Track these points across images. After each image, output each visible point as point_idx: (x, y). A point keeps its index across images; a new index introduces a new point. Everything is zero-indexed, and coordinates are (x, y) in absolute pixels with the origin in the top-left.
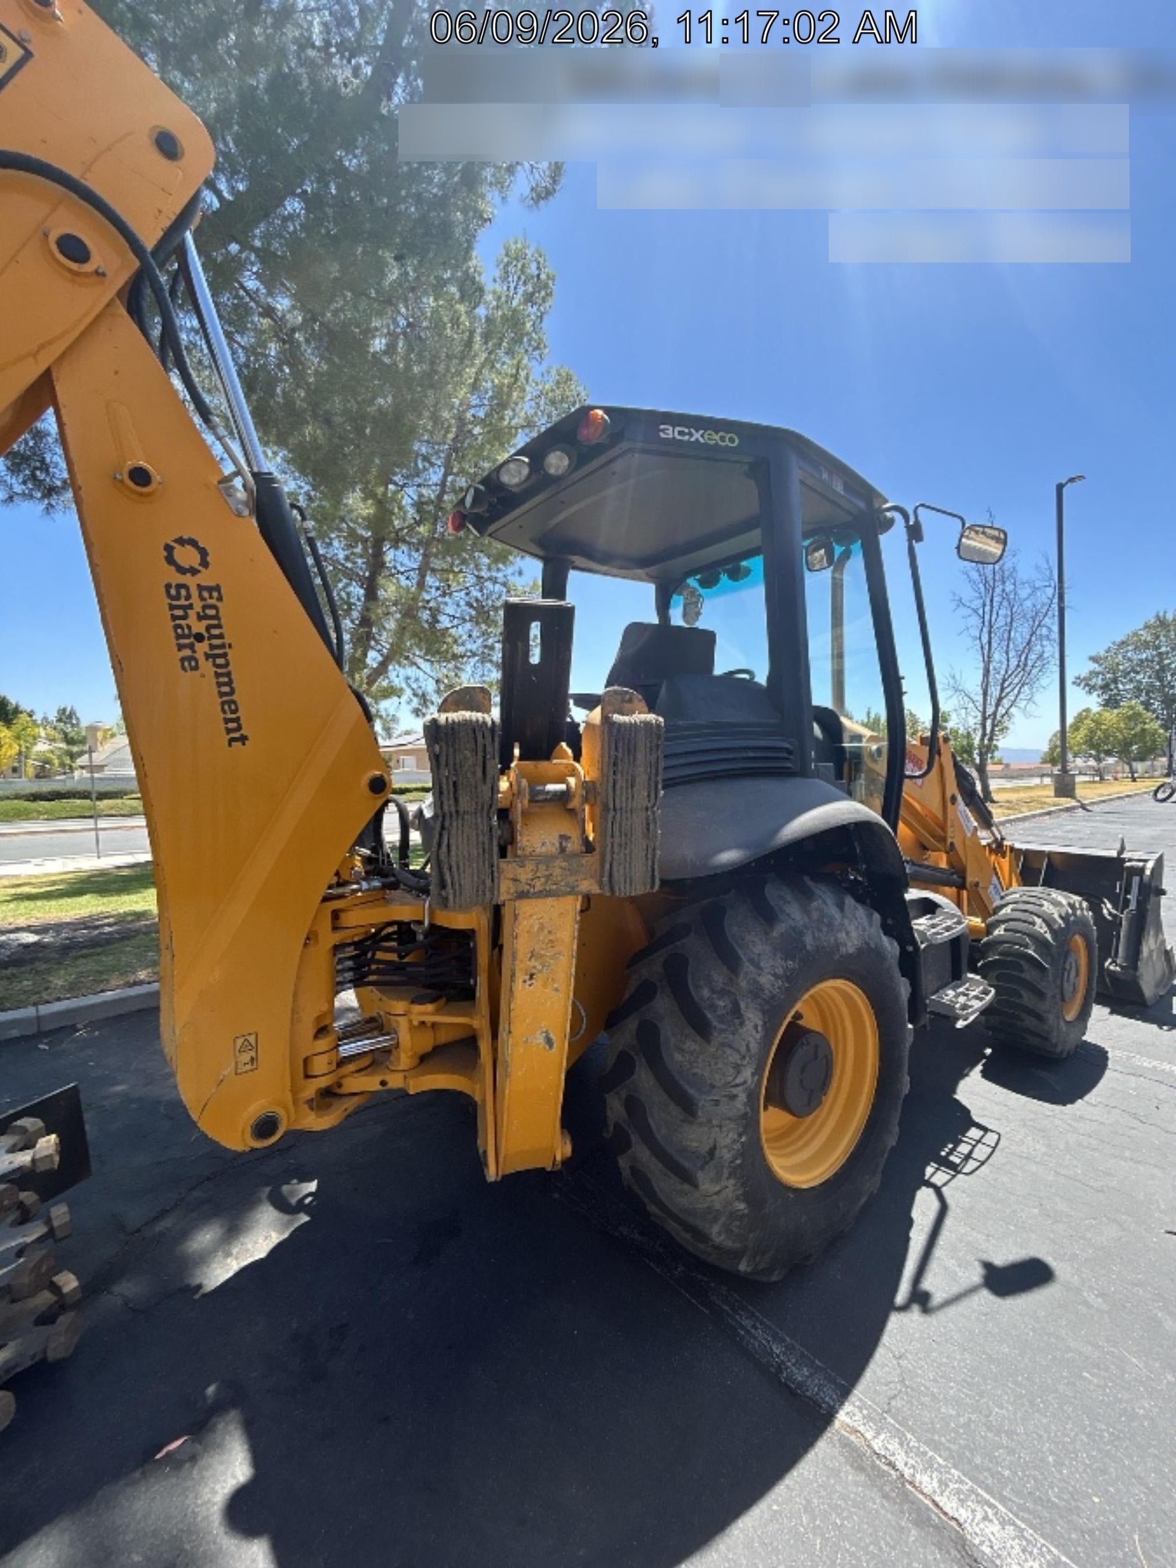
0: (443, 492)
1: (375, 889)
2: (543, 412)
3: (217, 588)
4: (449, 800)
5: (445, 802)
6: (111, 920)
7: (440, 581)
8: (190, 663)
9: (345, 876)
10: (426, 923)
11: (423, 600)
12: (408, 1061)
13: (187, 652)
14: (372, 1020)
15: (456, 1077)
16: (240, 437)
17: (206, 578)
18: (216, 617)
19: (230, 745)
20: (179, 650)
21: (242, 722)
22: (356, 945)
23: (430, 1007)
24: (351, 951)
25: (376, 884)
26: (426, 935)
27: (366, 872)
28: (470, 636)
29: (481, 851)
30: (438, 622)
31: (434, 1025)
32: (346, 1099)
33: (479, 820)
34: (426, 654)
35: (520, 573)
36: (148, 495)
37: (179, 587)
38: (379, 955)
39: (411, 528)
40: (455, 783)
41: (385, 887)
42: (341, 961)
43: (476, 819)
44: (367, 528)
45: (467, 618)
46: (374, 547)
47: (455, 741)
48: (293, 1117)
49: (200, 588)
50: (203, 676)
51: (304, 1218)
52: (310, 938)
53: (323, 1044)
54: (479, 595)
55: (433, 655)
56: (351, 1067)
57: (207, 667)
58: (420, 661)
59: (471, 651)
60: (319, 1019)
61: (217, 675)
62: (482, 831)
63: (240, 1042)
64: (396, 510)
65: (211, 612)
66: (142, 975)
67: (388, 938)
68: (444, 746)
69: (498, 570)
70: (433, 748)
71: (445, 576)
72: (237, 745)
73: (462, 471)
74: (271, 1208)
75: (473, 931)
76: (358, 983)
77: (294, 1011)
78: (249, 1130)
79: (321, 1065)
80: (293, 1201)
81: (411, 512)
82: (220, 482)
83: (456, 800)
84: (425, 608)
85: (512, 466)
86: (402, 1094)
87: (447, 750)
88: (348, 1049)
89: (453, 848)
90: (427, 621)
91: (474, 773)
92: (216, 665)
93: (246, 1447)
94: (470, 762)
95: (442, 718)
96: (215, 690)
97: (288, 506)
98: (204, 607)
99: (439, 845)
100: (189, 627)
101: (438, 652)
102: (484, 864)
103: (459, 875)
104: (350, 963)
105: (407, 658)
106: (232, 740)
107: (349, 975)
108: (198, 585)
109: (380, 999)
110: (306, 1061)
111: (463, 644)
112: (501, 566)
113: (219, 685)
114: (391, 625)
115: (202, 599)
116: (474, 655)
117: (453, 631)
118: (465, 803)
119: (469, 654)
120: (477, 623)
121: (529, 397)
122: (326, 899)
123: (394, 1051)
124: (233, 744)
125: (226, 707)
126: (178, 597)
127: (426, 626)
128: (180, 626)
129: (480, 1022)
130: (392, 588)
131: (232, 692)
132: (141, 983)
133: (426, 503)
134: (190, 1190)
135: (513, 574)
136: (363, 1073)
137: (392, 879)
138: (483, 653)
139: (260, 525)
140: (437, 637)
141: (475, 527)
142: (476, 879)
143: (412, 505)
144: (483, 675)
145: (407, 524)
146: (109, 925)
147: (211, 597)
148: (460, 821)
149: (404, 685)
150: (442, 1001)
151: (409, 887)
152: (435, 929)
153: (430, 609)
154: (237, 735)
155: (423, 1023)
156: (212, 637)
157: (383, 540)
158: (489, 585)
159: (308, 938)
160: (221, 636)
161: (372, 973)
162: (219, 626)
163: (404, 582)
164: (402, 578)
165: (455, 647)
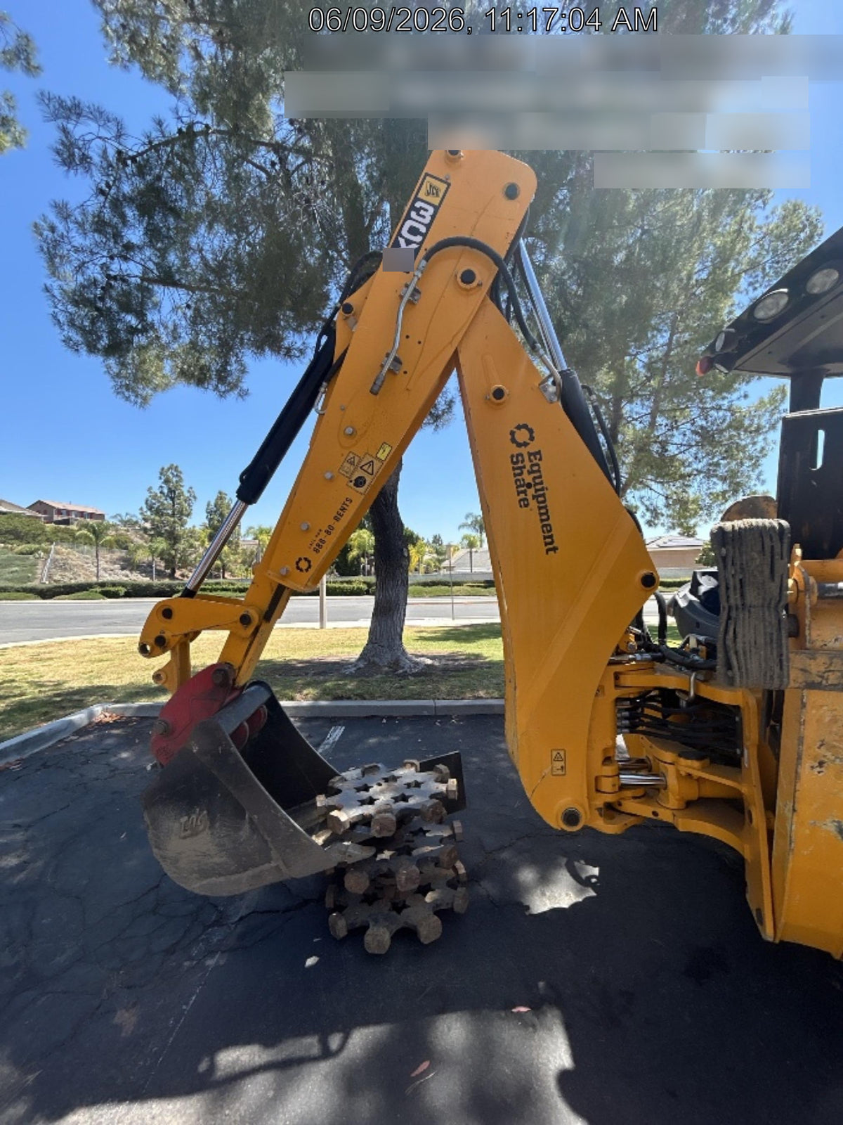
0: (670, 350)
1: (646, 660)
2: (768, 251)
3: (539, 453)
4: (735, 594)
5: (732, 595)
6: (463, 657)
7: (667, 419)
8: (524, 503)
9: (623, 648)
10: (692, 693)
11: (655, 436)
12: (676, 803)
13: (522, 496)
14: (642, 761)
15: (721, 829)
16: (551, 354)
17: (532, 448)
18: (539, 471)
19: (547, 553)
20: (518, 495)
21: (554, 538)
22: (632, 700)
23: (696, 764)
24: (627, 705)
25: (647, 656)
26: (689, 704)
27: (638, 646)
28: (696, 458)
29: (768, 640)
30: (667, 450)
31: (699, 780)
32: (623, 816)
33: (767, 614)
34: (657, 478)
35: (746, 396)
36: (504, 402)
37: (518, 456)
38: (647, 711)
39: (643, 384)
40: (741, 580)
41: (654, 659)
42: (620, 711)
43: (764, 613)
44: (609, 393)
45: (693, 443)
46: (614, 405)
47: (741, 544)
48: (589, 817)
49: (530, 454)
50: (531, 510)
51: (592, 893)
52: (600, 690)
53: (609, 770)
54: (704, 423)
55: (663, 477)
56: (629, 793)
57: (533, 504)
58: (650, 483)
59: (697, 470)
60: (605, 750)
61: (540, 508)
62: (770, 623)
63: (555, 753)
64: (631, 374)
65: (536, 468)
66: (481, 693)
67: (653, 699)
68: (730, 548)
69: (724, 398)
70: (720, 551)
71: (672, 414)
72: (551, 553)
73: (687, 328)
74: (568, 874)
75: (737, 708)
76: (632, 729)
77: (589, 741)
78: (560, 815)
79: (607, 784)
80: (584, 876)
81: (643, 371)
82: (539, 385)
83: (742, 595)
84: (655, 442)
85: (769, 301)
86: (671, 827)
87: (734, 552)
88: (626, 778)
89: (740, 636)
90: (657, 452)
91: (762, 572)
92: (539, 502)
93: (567, 1043)
94: (758, 562)
95: (728, 525)
96: (538, 517)
97: (580, 388)
98: (532, 466)
99: (726, 632)
100: (523, 480)
101: (667, 475)
102: (772, 654)
103: (745, 660)
104: (627, 714)
105: (641, 483)
106: (548, 551)
107: (627, 722)
108: (528, 453)
109: (651, 747)
110: (597, 779)
111: (689, 466)
112: (725, 394)
113: (541, 514)
114: (629, 459)
115: (531, 461)
116: (699, 472)
117: (680, 456)
118: (751, 597)
119: (695, 472)
120: (703, 446)
121: (753, 242)
122: (611, 663)
123: (662, 791)
124: (549, 552)
125: (545, 529)
126: (517, 462)
127: (657, 456)
128: (518, 480)
129: (750, 789)
130: (631, 432)
131: (548, 519)
132: (481, 698)
133: (656, 362)
134: (517, 839)
135: (738, 399)
136: (638, 800)
137: (659, 654)
138: (709, 470)
139: (563, 406)
140: (666, 463)
141: (722, 365)
142: (763, 665)
143: (644, 367)
144: (709, 488)
145: (639, 382)
146: (463, 660)
147: (536, 459)
148: (747, 613)
149: (639, 504)
150: (707, 761)
151: (674, 661)
152: (698, 699)
153: (660, 443)
154: (551, 546)
155: (689, 775)
156: (536, 484)
157: (622, 398)
158: (713, 413)
159: (598, 690)
160: (541, 483)
161: (643, 724)
162: (540, 477)
163: (639, 426)
164: (637, 423)
165: (682, 469)
